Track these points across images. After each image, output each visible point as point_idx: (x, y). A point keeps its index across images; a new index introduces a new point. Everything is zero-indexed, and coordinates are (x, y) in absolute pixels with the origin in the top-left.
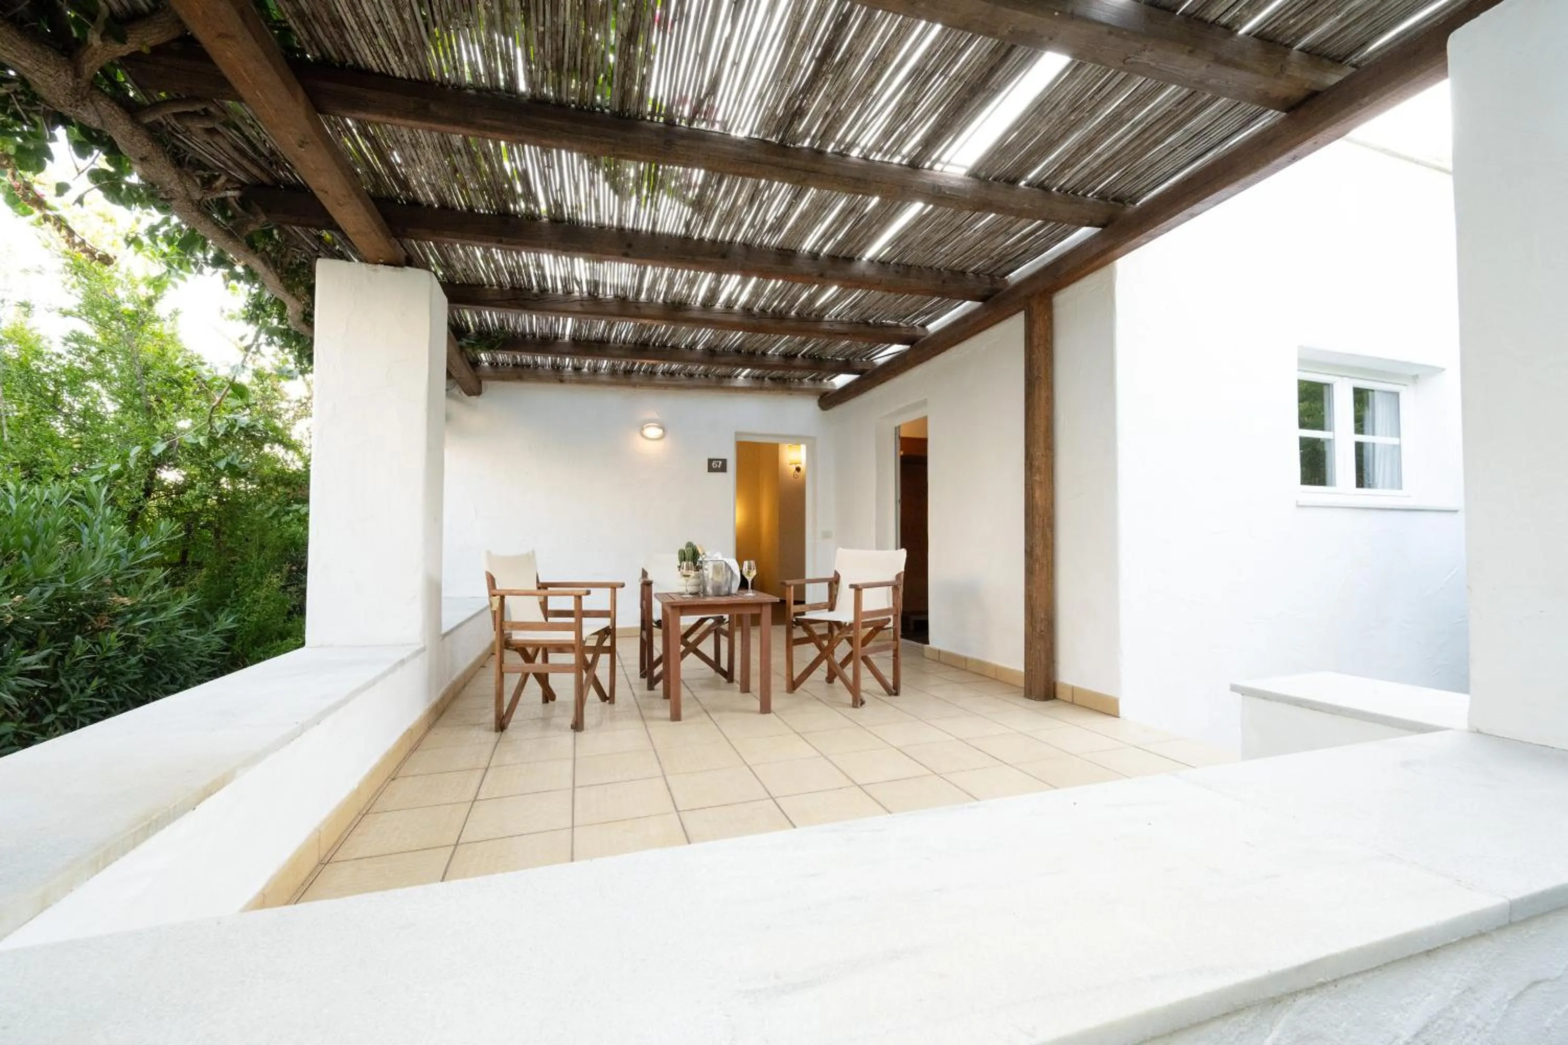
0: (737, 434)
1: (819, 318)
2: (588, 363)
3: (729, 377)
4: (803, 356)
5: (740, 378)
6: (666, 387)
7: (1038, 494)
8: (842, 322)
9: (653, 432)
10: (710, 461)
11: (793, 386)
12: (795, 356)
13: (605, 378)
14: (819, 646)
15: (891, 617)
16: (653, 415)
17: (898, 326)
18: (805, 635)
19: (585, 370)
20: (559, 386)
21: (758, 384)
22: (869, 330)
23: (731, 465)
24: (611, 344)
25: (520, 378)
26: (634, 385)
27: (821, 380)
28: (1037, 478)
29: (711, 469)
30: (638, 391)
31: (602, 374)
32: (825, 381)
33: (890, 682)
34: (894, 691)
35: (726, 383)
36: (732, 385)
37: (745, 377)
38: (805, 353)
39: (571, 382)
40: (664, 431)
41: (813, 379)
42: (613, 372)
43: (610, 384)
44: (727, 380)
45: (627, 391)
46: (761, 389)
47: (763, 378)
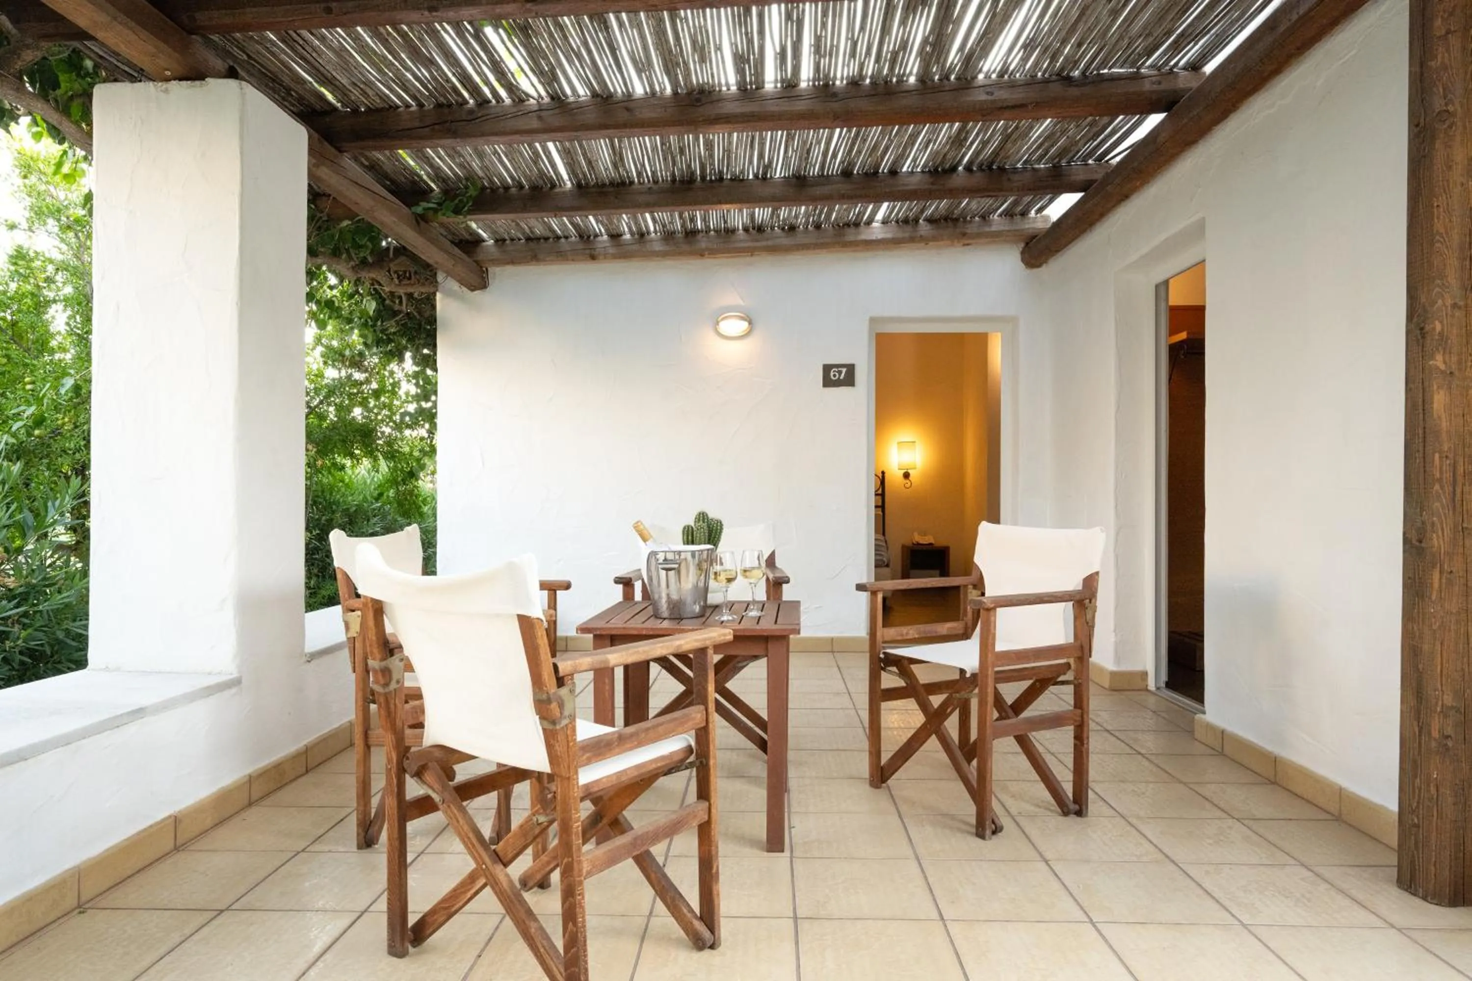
0: (873, 320)
1: (966, 81)
2: (624, 222)
3: (857, 225)
4: (968, 169)
5: (875, 224)
6: (751, 251)
7: (1439, 400)
8: (1013, 85)
9: (734, 326)
10: (827, 368)
11: (971, 229)
12: (954, 169)
13: (658, 247)
14: (924, 706)
15: (1072, 661)
16: (732, 298)
17: (1136, 77)
18: (900, 683)
19: (628, 236)
20: (591, 266)
21: (907, 232)
22: (1074, 91)
23: (865, 375)
24: (636, 186)
25: (534, 258)
26: (701, 254)
27: (1024, 214)
28: (1439, 361)
29: (828, 382)
30: (708, 262)
31: (651, 241)
32: (1033, 213)
33: (1068, 788)
34: (1073, 807)
35: (851, 235)
36: (863, 237)
37: (885, 222)
38: (971, 162)
39: (606, 256)
40: (750, 323)
41: (1009, 214)
42: (668, 236)
43: (664, 255)
44: (852, 230)
45: (695, 263)
46: (912, 240)
47: (916, 220)
